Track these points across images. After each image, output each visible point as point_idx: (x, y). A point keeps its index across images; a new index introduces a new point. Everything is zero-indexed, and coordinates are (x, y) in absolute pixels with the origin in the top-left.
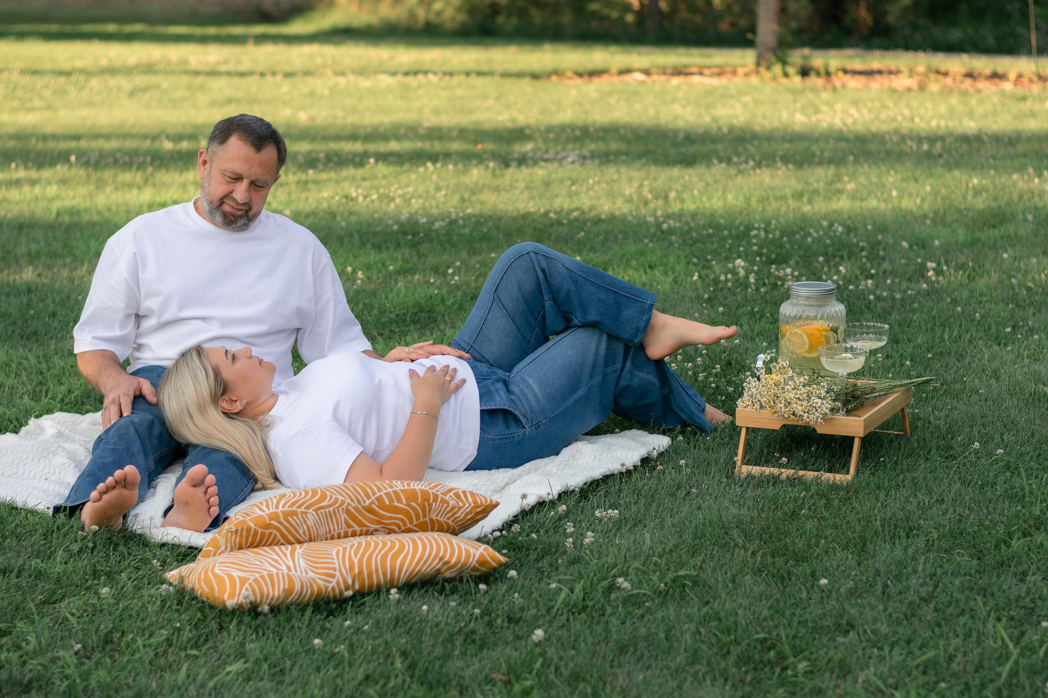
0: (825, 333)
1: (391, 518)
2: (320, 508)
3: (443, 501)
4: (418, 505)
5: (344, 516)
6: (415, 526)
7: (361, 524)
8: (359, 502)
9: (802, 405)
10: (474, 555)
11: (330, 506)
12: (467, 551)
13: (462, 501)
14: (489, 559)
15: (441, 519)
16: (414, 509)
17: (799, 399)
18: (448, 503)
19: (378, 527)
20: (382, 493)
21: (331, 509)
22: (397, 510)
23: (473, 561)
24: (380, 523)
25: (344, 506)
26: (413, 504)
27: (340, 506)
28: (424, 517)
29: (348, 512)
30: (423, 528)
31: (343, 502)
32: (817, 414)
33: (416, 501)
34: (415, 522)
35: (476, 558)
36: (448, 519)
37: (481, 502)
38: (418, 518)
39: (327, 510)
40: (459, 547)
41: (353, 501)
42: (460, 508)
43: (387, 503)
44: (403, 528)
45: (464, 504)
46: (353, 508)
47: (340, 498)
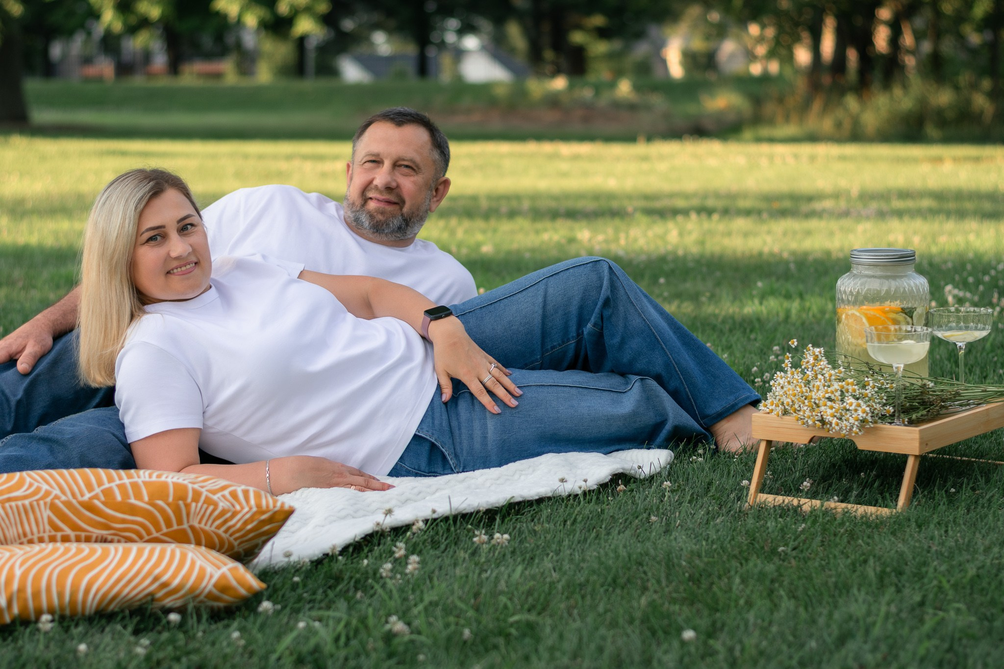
0: (893, 316)
1: (124, 521)
2: (9, 500)
3: (208, 501)
4: (168, 504)
5: (47, 513)
6: (164, 534)
7: (75, 527)
8: (74, 495)
9: (832, 408)
10: (211, 577)
11: (25, 497)
12: (202, 570)
13: (240, 503)
14: (234, 583)
15: (207, 528)
16: (162, 511)
17: (829, 399)
18: (216, 505)
19: (104, 532)
20: (113, 485)
21: (27, 502)
22: (133, 510)
23: (208, 585)
24: (108, 528)
25: (48, 500)
26: (160, 503)
27: (41, 499)
28: (180, 522)
29: (53, 507)
30: (180, 537)
31: (48, 493)
32: (852, 420)
33: (165, 498)
34: (165, 530)
35: (214, 580)
36: (218, 527)
37: (268, 506)
38: (169, 524)
39: (20, 503)
40: (193, 563)
41: (63, 492)
42: (235, 514)
43: (119, 498)
44: (147, 538)
45: (242, 508)
46: (63, 503)
47: (45, 487)
